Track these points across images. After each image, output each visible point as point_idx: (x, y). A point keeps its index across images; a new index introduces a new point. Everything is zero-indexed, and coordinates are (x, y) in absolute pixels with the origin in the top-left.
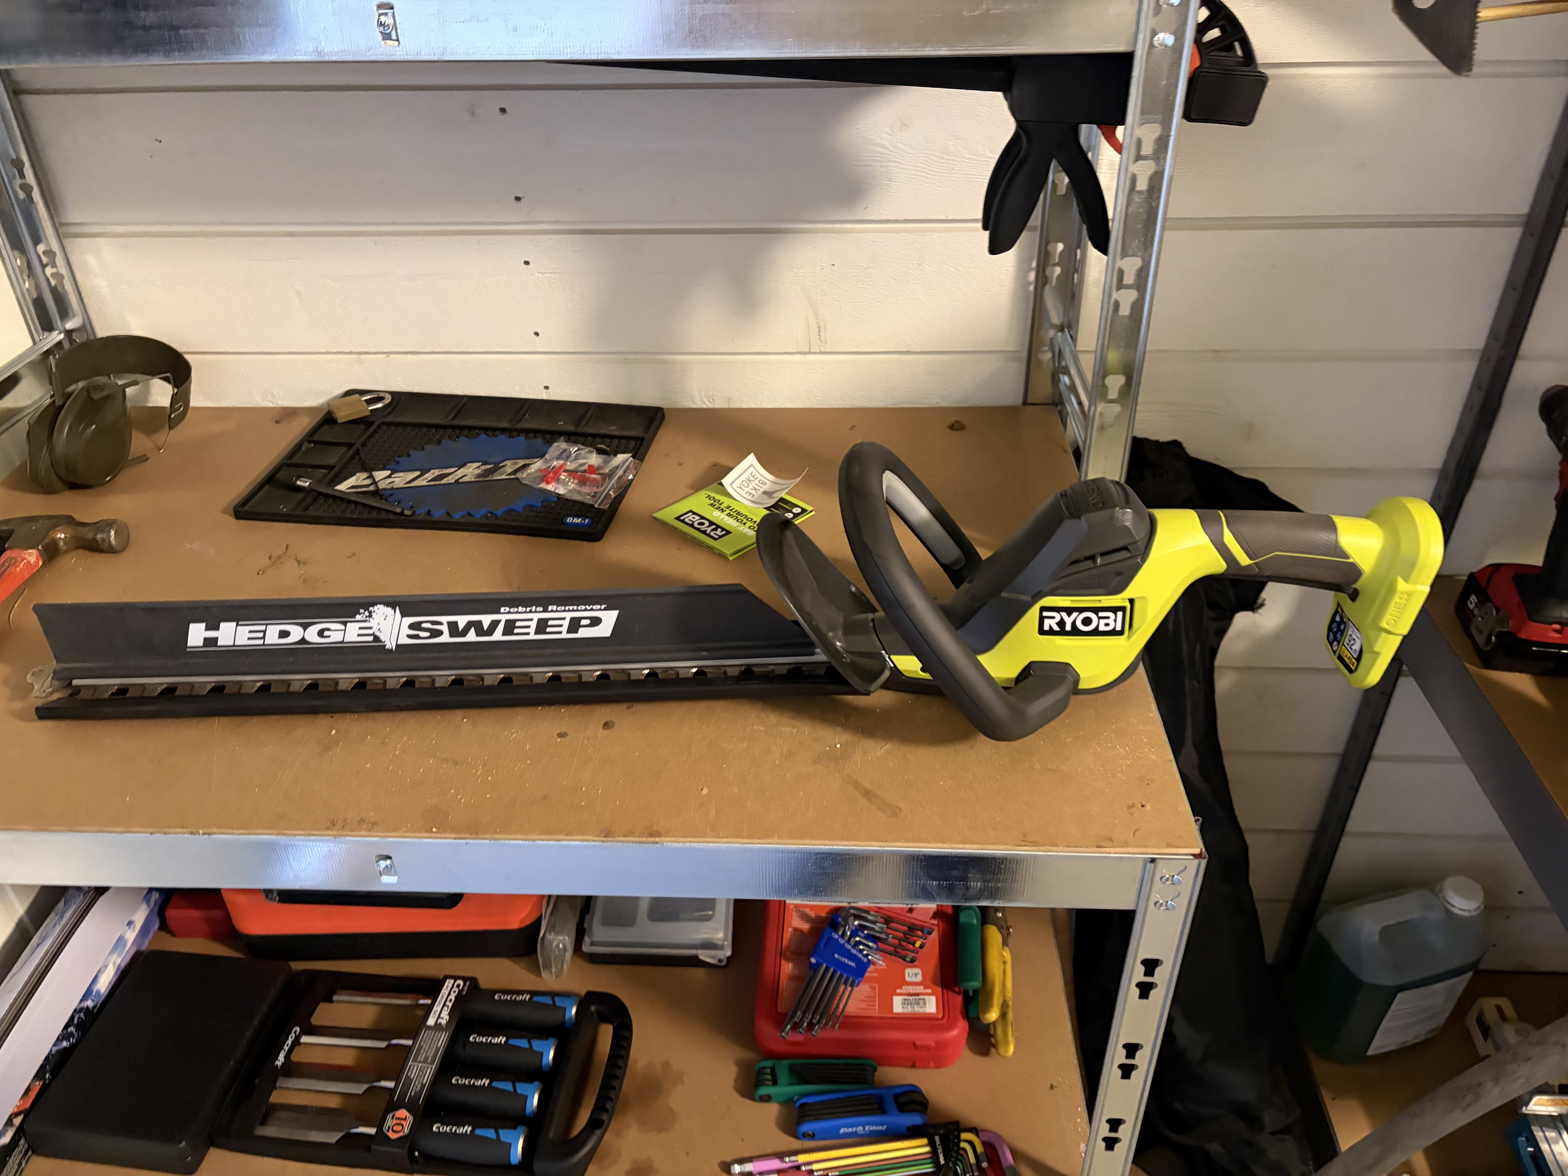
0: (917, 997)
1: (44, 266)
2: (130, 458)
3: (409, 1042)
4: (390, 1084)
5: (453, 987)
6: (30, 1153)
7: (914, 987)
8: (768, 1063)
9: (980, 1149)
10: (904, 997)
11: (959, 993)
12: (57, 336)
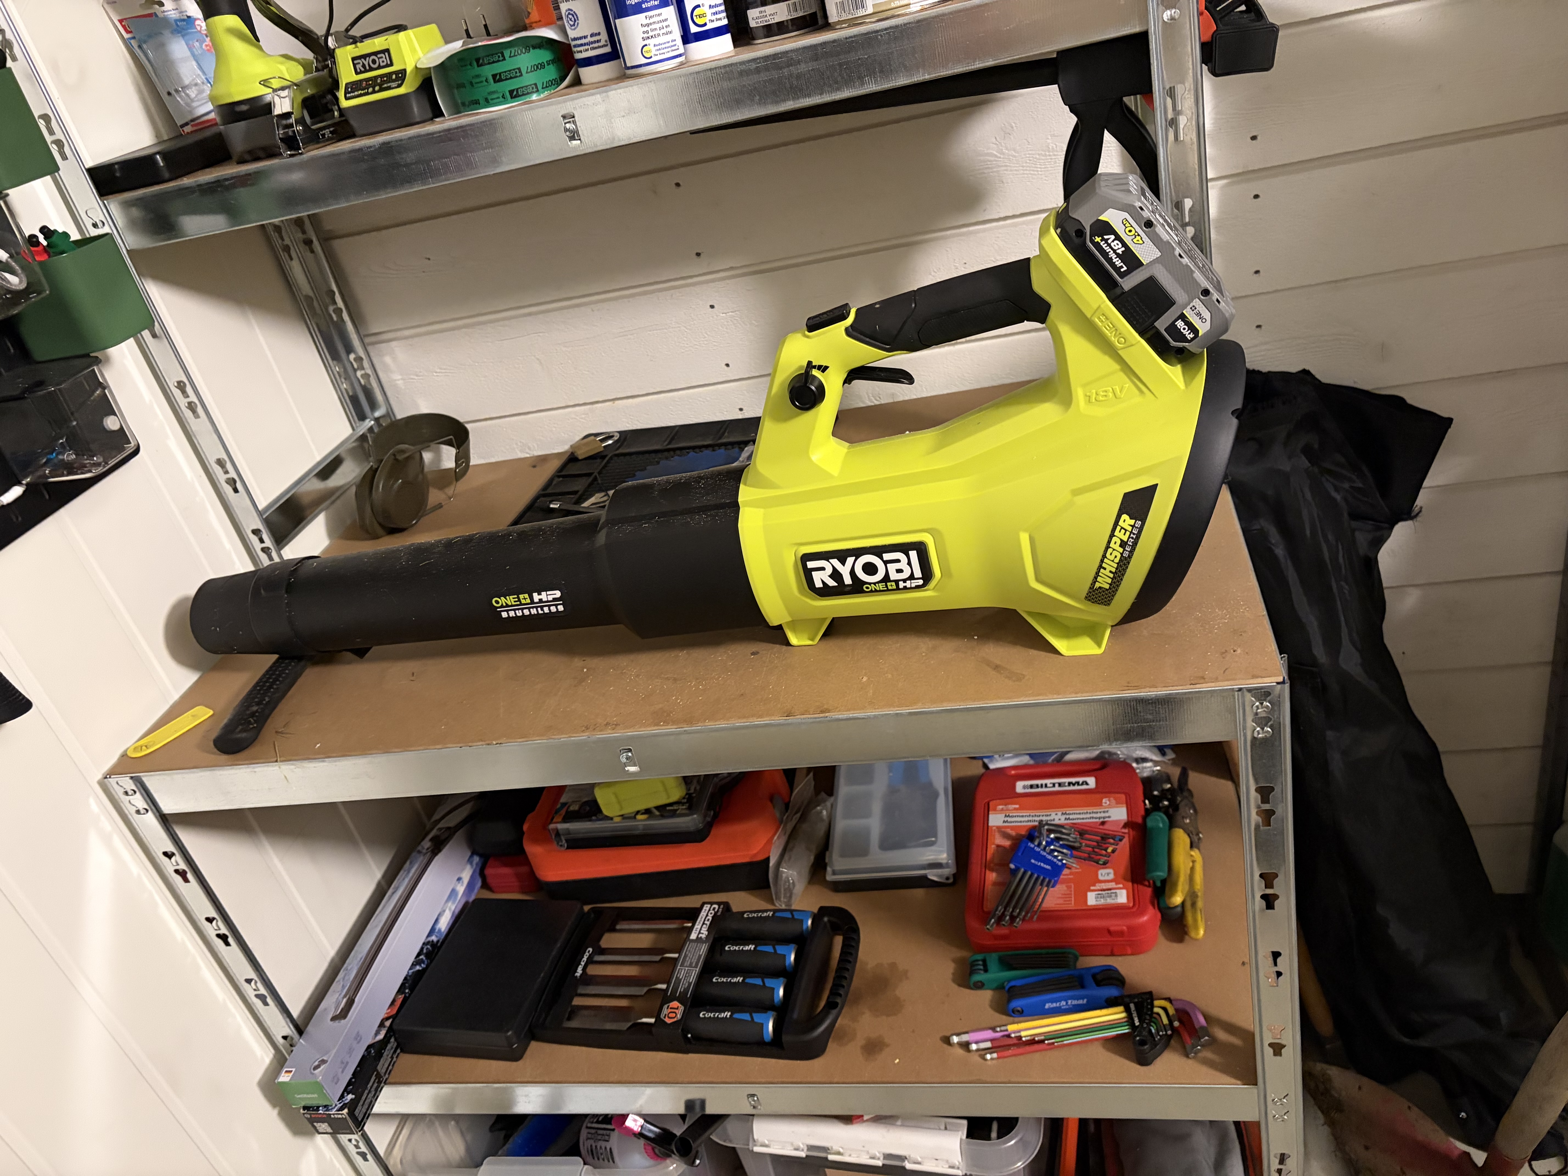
0: (1109, 892)
1: (355, 370)
2: (428, 507)
3: (676, 955)
4: (664, 986)
5: (709, 910)
6: (399, 1051)
7: (1107, 884)
8: (979, 957)
9: (1171, 1011)
10: (1097, 893)
11: (1149, 886)
12: (369, 423)
